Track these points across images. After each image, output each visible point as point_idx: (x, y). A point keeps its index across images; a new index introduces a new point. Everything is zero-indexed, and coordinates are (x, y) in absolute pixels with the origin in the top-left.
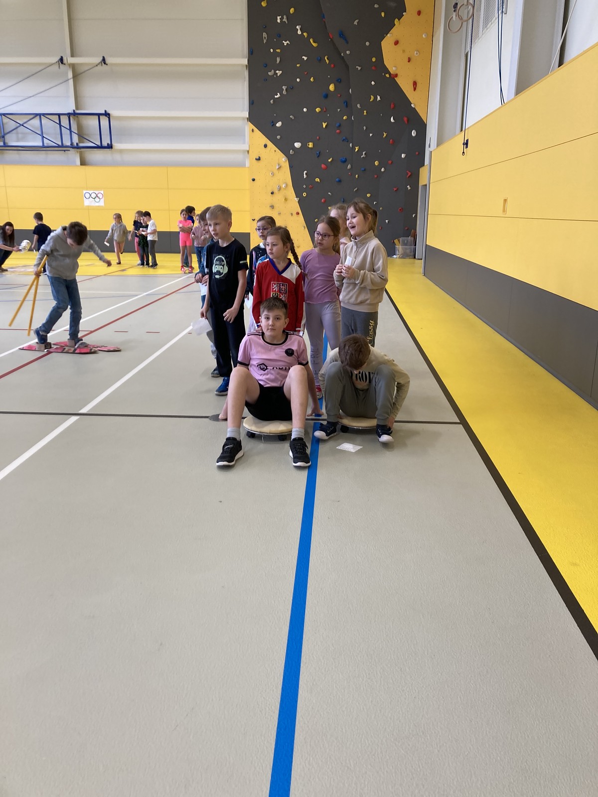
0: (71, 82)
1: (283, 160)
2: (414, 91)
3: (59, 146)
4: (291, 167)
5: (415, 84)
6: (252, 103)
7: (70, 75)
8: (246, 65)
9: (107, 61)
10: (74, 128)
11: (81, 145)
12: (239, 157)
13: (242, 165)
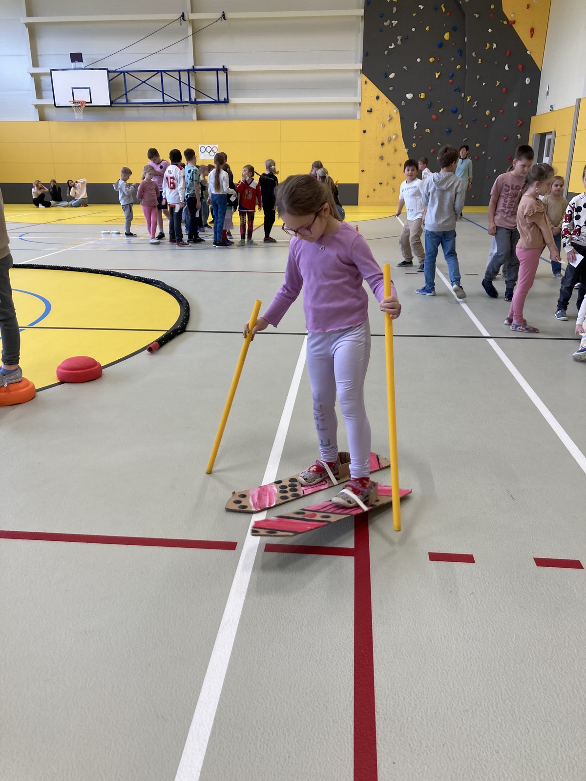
0: (191, 38)
1: (394, 111)
2: (531, 37)
3: (178, 102)
4: (402, 118)
5: (532, 30)
6: (366, 54)
7: (190, 32)
8: (362, 16)
9: (227, 16)
10: (193, 84)
11: (198, 100)
12: (350, 110)
13: (353, 117)
